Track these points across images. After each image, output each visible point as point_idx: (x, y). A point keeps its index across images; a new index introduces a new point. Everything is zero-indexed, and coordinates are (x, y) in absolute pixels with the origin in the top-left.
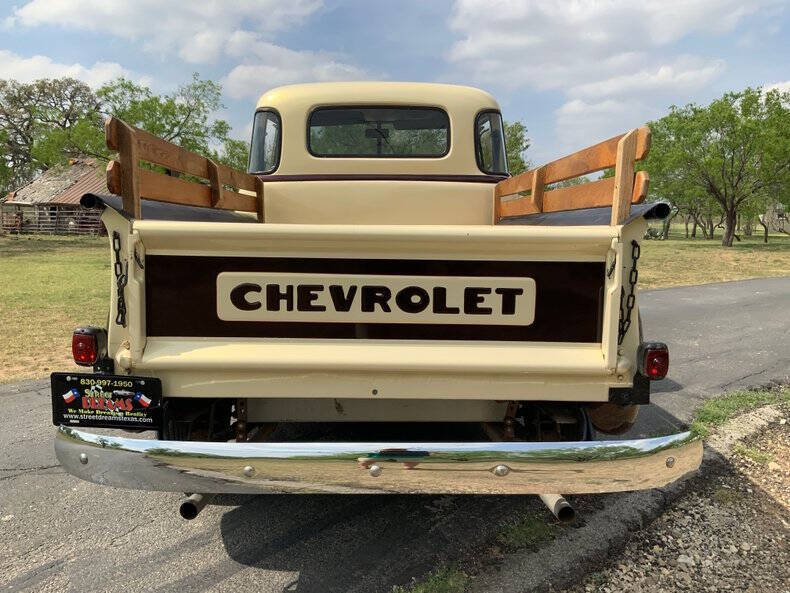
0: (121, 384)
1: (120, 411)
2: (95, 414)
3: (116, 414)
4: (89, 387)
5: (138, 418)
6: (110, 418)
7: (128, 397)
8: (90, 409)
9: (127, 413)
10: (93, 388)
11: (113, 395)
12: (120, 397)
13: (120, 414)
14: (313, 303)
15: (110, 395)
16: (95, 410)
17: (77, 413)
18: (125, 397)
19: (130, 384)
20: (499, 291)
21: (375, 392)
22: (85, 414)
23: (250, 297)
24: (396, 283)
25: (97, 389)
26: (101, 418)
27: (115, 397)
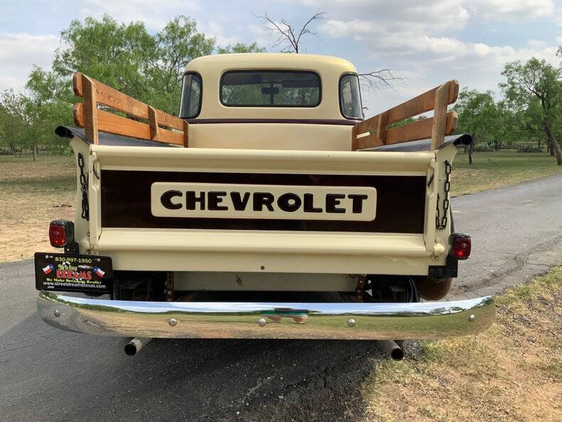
0: (83, 261)
1: (83, 280)
2: (65, 282)
3: (80, 282)
4: (61, 263)
5: (96, 285)
6: (76, 285)
7: (89, 270)
8: (62, 279)
9: (88, 282)
10: (64, 263)
11: (78, 269)
12: (83, 270)
13: (82, 282)
14: (219, 204)
15: (76, 269)
16: (65, 279)
17: (53, 281)
18: (86, 270)
19: (89, 261)
20: (350, 197)
21: (263, 268)
22: (58, 282)
23: (175, 200)
24: (278, 191)
25: (66, 264)
26: (69, 285)
27: (79, 270)
